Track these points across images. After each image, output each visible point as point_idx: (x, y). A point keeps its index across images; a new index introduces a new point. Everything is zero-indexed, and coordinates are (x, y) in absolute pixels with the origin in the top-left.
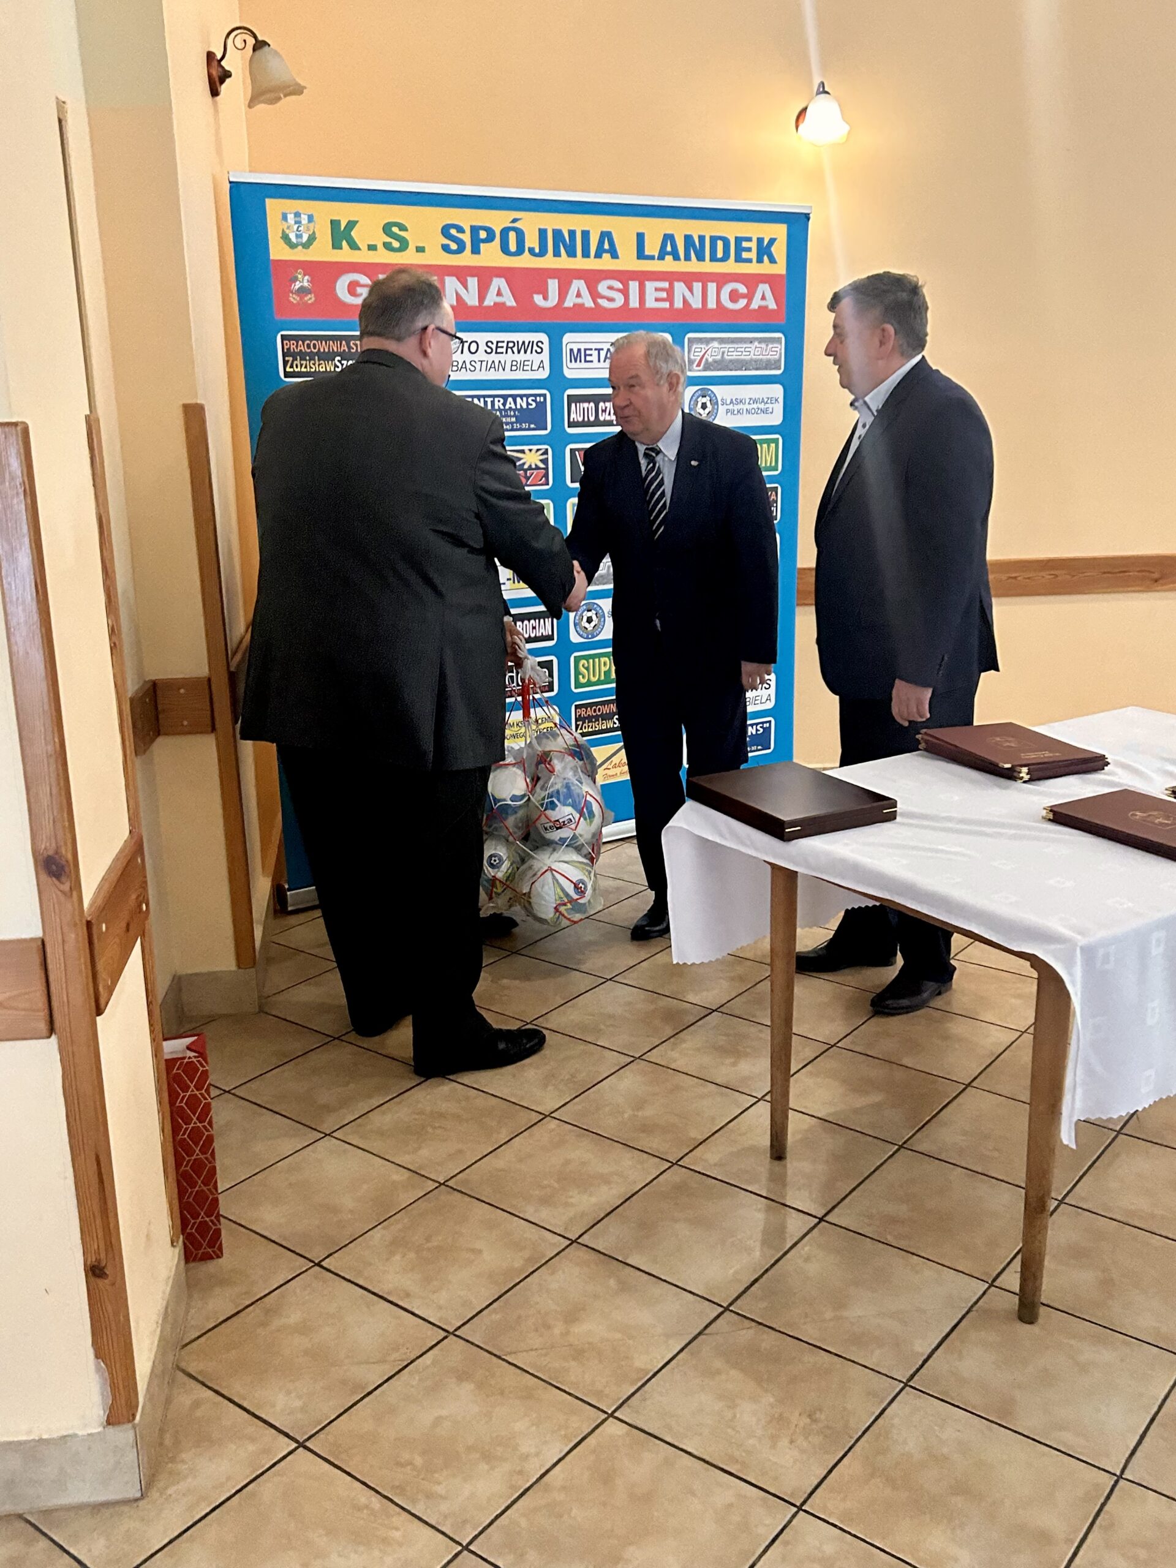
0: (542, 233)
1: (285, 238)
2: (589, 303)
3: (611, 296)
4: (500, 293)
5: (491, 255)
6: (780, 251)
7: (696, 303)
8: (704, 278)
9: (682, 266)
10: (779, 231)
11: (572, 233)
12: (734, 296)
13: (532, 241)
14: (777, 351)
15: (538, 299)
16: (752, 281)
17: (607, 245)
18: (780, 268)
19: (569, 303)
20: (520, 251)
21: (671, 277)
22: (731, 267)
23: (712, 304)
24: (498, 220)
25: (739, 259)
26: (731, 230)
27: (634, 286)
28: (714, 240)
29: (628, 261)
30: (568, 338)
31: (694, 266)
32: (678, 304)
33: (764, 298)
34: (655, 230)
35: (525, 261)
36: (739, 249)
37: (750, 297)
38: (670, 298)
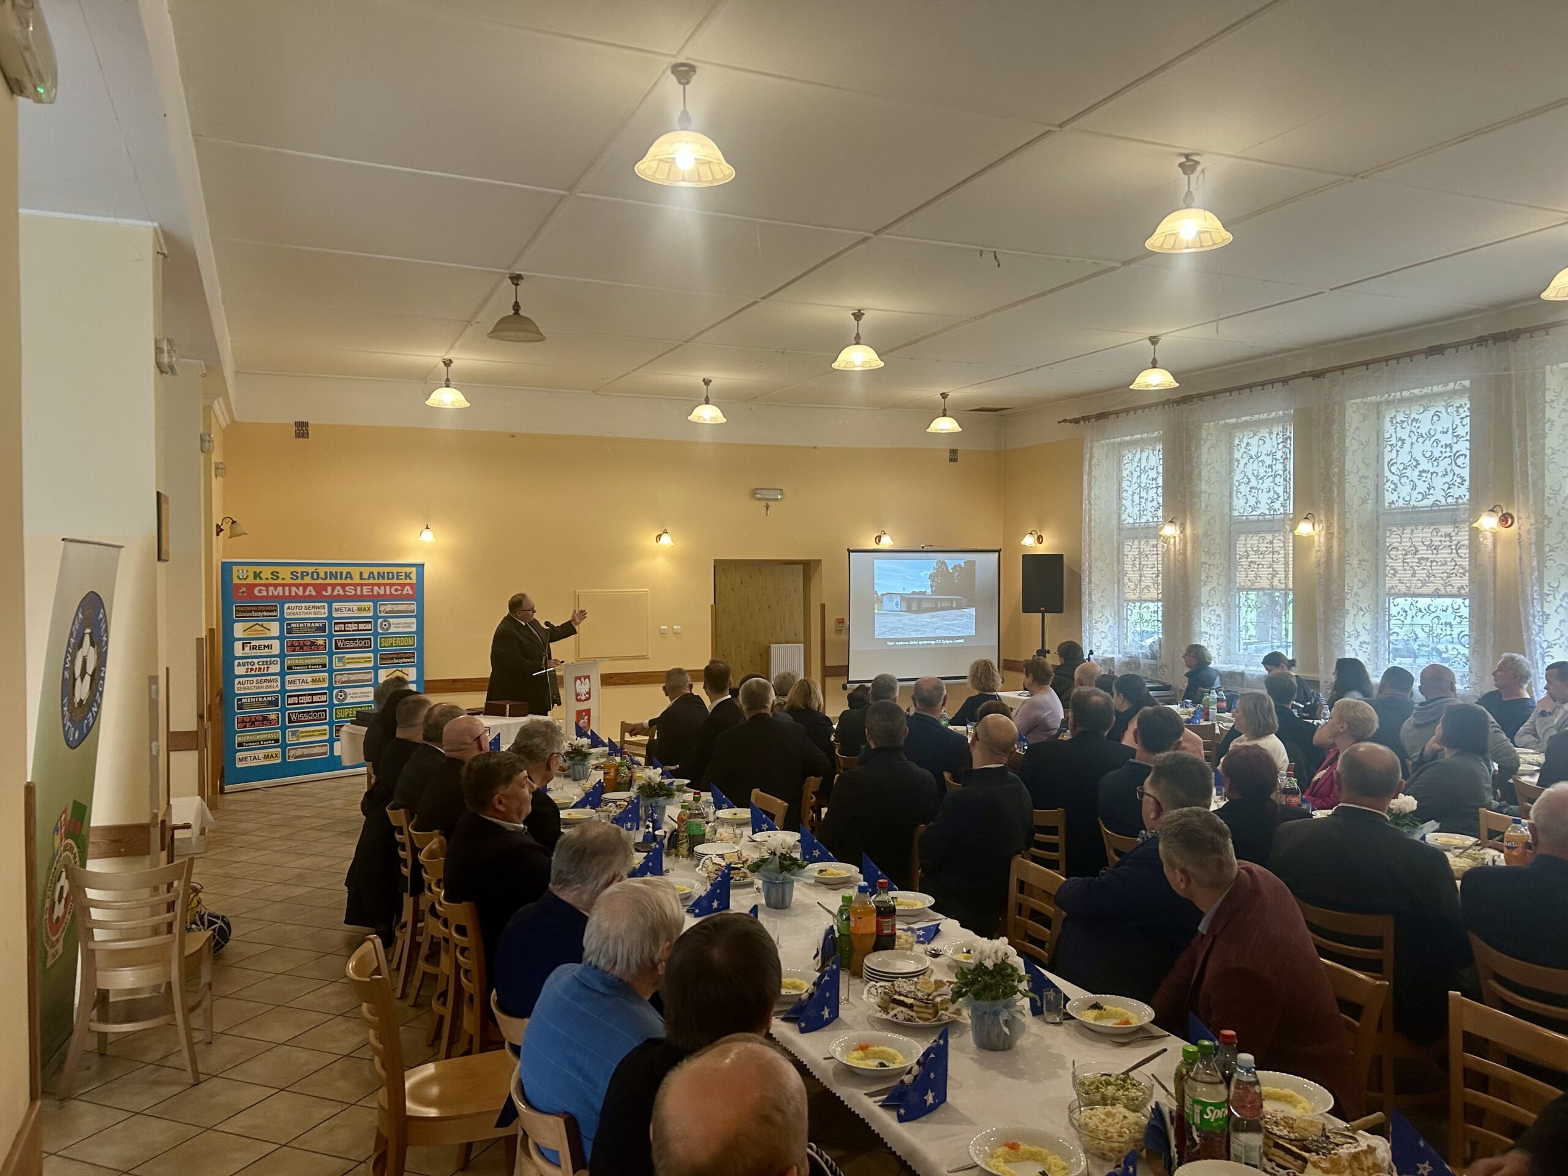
0: (326, 573)
1: (238, 577)
2: (342, 593)
3: (350, 591)
4: (311, 591)
5: (308, 580)
6: (414, 576)
7: (382, 592)
8: (385, 585)
9: (376, 581)
10: (414, 570)
11: (336, 573)
12: (396, 590)
13: (322, 575)
14: (414, 607)
15: (324, 593)
16: (403, 586)
17: (349, 575)
18: (414, 581)
19: (335, 593)
20: (318, 578)
21: (373, 585)
22: (395, 581)
23: (388, 593)
24: (310, 569)
25: (398, 579)
26: (395, 570)
27: (359, 588)
28: (388, 573)
29: (357, 580)
30: (334, 604)
31: (381, 581)
32: (375, 593)
33: (408, 590)
34: (366, 571)
35: (320, 581)
36: (398, 576)
37: (402, 590)
38: (372, 590)
